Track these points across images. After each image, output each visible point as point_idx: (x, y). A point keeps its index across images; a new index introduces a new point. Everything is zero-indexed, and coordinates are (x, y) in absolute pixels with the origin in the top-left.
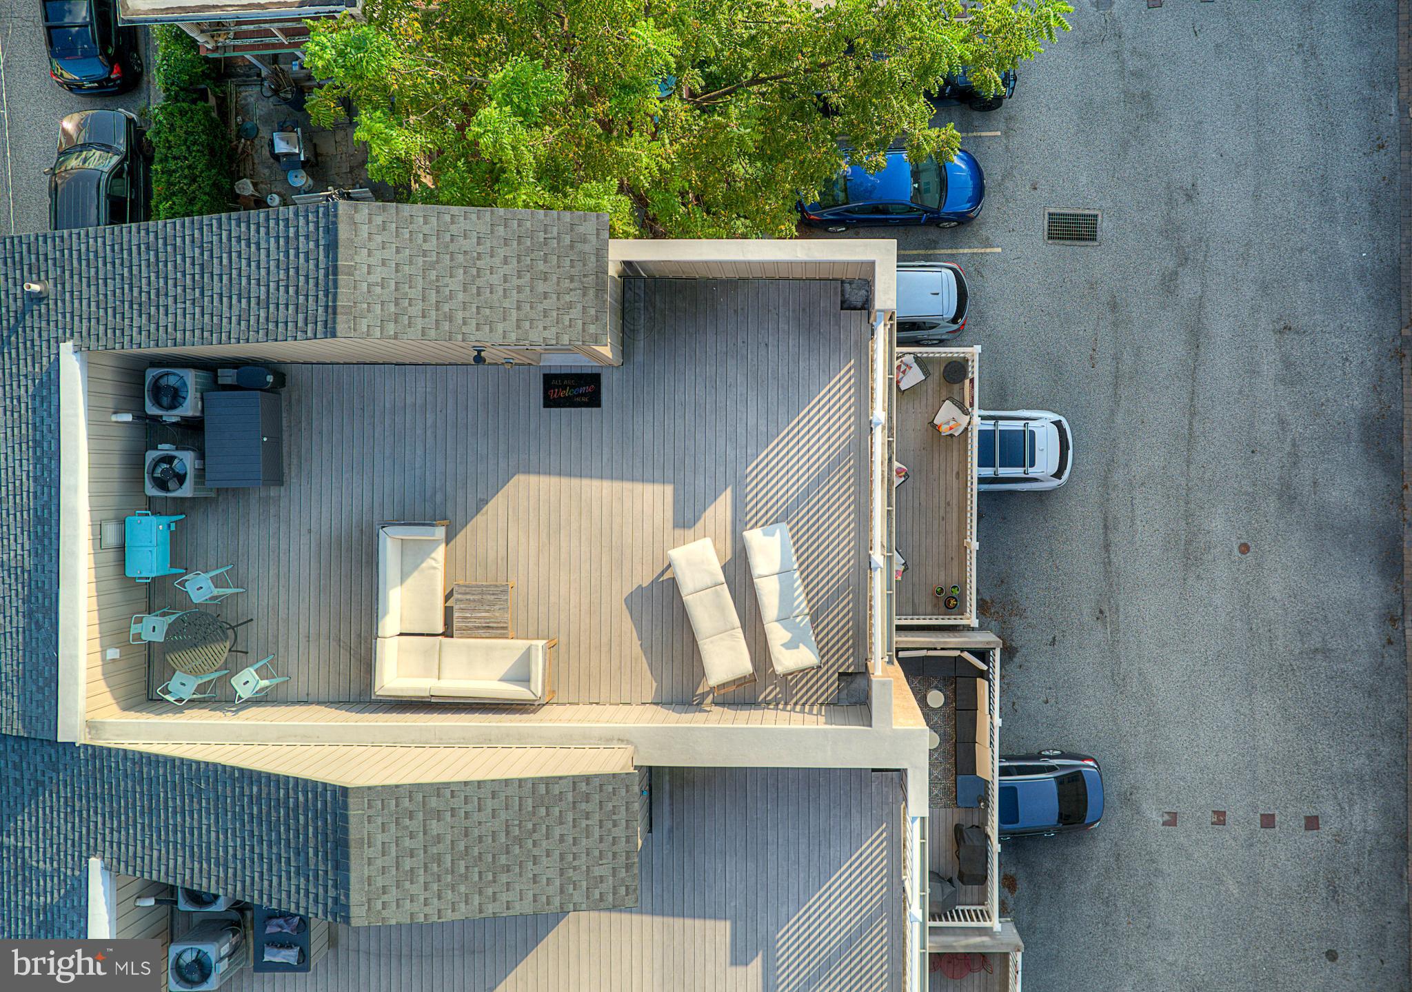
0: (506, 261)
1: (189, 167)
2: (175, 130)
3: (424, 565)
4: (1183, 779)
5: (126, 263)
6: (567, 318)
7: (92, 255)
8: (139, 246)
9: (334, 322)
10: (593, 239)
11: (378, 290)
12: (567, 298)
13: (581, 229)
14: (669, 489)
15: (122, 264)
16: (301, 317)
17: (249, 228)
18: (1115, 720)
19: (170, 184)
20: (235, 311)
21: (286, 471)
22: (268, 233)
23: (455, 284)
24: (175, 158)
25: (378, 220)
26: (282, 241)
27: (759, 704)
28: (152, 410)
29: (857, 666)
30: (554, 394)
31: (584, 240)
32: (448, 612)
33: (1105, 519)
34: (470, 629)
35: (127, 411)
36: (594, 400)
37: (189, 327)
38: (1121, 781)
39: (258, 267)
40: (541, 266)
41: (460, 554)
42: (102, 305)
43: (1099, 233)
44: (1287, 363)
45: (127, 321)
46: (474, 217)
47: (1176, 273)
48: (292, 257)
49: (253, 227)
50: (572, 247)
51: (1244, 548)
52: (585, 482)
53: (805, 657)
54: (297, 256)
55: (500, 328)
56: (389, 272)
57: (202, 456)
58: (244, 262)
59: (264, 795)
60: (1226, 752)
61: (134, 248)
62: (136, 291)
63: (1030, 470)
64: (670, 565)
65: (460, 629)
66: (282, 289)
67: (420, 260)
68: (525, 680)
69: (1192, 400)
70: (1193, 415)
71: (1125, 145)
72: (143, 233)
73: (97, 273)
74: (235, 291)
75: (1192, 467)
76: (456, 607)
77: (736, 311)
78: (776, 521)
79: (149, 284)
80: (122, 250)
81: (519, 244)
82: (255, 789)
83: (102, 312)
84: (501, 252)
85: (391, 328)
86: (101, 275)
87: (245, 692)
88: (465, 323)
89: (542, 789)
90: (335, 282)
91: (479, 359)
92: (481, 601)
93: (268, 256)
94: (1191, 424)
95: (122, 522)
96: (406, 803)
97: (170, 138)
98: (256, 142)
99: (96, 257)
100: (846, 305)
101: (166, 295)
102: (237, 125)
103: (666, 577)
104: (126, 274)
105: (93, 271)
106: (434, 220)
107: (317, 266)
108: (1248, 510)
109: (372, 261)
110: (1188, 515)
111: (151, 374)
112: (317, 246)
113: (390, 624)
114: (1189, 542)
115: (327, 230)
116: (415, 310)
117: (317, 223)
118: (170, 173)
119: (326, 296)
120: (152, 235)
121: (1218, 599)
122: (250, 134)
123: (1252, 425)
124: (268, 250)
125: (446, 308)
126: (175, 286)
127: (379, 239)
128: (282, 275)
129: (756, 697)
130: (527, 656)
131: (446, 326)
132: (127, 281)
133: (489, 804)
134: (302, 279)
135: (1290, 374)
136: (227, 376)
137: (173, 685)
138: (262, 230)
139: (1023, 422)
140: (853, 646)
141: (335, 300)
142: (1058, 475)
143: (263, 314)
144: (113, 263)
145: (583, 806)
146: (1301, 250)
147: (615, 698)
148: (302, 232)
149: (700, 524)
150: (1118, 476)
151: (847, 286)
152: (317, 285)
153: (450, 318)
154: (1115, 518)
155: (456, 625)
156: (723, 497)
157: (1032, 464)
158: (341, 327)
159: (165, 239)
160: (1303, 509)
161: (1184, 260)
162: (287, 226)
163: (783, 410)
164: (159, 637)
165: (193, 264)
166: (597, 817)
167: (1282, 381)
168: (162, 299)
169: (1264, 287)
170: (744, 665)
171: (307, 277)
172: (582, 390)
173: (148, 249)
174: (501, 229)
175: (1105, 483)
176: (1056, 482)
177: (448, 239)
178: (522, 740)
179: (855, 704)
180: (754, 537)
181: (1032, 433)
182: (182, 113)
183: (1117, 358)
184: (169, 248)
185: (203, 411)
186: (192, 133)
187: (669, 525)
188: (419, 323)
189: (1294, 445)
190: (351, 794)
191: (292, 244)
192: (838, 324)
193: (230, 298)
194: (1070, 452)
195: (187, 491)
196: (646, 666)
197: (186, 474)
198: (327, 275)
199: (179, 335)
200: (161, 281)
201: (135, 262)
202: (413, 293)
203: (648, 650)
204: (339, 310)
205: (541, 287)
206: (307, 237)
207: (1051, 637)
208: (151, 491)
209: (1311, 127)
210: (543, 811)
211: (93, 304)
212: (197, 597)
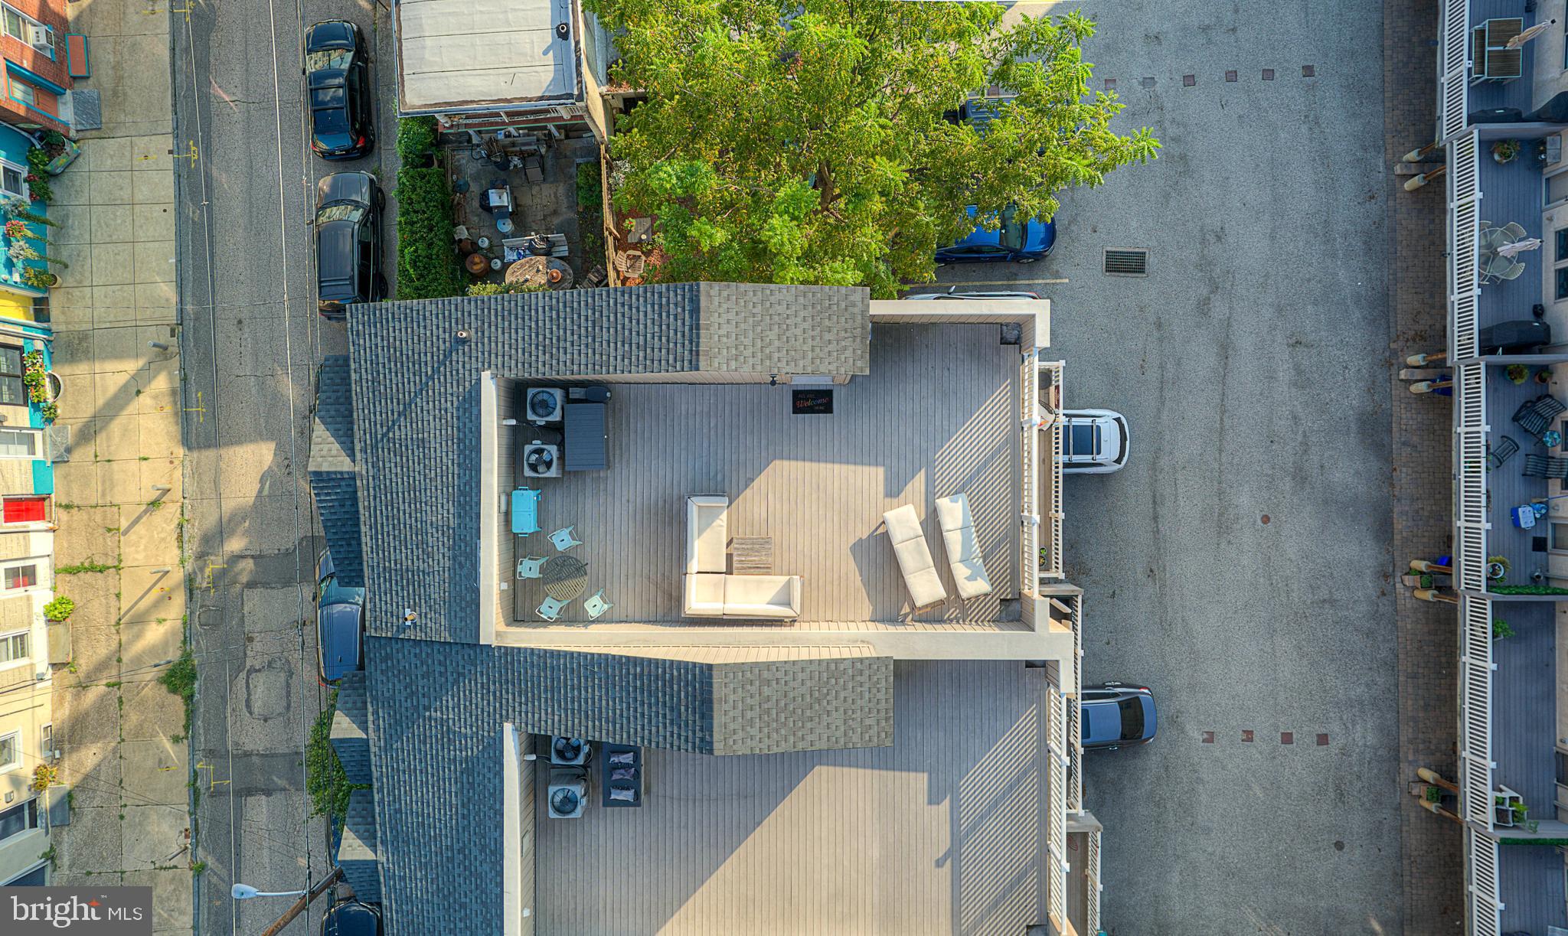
0: (804, 319)
1: (427, 219)
2: (415, 190)
3: (714, 524)
4: (1218, 704)
5: (534, 318)
6: (843, 357)
7: (506, 313)
8: (544, 307)
9: (698, 361)
10: (859, 304)
11: (725, 339)
12: (843, 343)
13: (852, 298)
14: (881, 470)
15: (530, 319)
16: (671, 357)
17: (631, 297)
18: (1163, 657)
19: (413, 233)
20: (620, 352)
21: (611, 458)
22: (645, 301)
23: (772, 335)
24: (416, 212)
25: (725, 294)
26: (656, 307)
27: (944, 622)
28: (531, 416)
29: (1013, 594)
30: (800, 404)
31: (854, 305)
32: (729, 557)
33: (1154, 496)
34: (744, 568)
35: (512, 418)
36: (828, 409)
37: (583, 361)
38: (1169, 706)
39: (638, 323)
40: (827, 322)
41: (734, 517)
42: (514, 347)
43: (1147, 267)
44: (1299, 370)
45: (533, 358)
46: (785, 291)
47: (1209, 299)
48: (664, 317)
49: (634, 297)
50: (846, 310)
51: (1266, 519)
52: (822, 465)
53: (981, 586)
54: (668, 316)
55: (801, 363)
56: (731, 328)
57: (561, 446)
58: (627, 320)
59: (646, 673)
60: (1253, 683)
61: (540, 309)
62: (541, 338)
63: (1098, 457)
64: (884, 522)
65: (738, 569)
66: (656, 338)
67: (751, 320)
68: (788, 604)
69: (1223, 400)
70: (1223, 412)
71: (1167, 196)
72: (547, 298)
73: (510, 325)
74: (620, 338)
75: (1223, 454)
76: (735, 553)
77: (927, 346)
78: (956, 493)
79: (552, 333)
80: (530, 310)
81: (813, 308)
82: (638, 669)
83: (513, 351)
84: (802, 314)
85: (733, 364)
86: (513, 326)
87: (593, 613)
88: (779, 361)
89: (833, 667)
90: (698, 336)
91: (773, 383)
92: (752, 549)
93: (646, 316)
94: (1222, 419)
95: (509, 496)
96: (748, 675)
97: (413, 196)
98: (467, 195)
99: (510, 314)
100: (1004, 341)
101: (566, 340)
102: (453, 181)
103: (878, 532)
104: (533, 326)
105: (506, 324)
106: (759, 293)
107: (684, 324)
108: (1268, 488)
109: (721, 321)
110: (1220, 493)
111: (531, 392)
112: (684, 310)
113: (694, 566)
114: (1221, 515)
115: (691, 300)
116: (748, 353)
117: (684, 296)
118: (413, 223)
119: (691, 343)
120: (554, 301)
121: (1245, 561)
122: (461, 188)
123: (1271, 421)
124: (646, 312)
125: (767, 351)
126: (573, 334)
127: (725, 306)
128: (656, 329)
129: (942, 616)
130: (788, 584)
131: (768, 363)
132: (533, 330)
133: (800, 676)
134: (672, 332)
135: (1301, 380)
136: (576, 393)
137: (544, 608)
138: (641, 299)
139: (1091, 419)
140: (1010, 580)
141: (698, 345)
142: (1118, 461)
143: (641, 354)
144: (523, 319)
145: (858, 678)
146: (1309, 280)
147: (843, 617)
148: (671, 301)
149: (902, 495)
150: (1164, 462)
151: (1004, 328)
152: (683, 336)
153: (770, 358)
154: (1161, 495)
155: (735, 565)
156: (918, 476)
157: (1099, 453)
158: (702, 364)
159: (565, 303)
160: (1313, 488)
161: (1215, 289)
162: (660, 297)
163: (960, 414)
164: (535, 574)
165: (587, 320)
166: (867, 685)
167: (1295, 384)
168: (562, 344)
169: (1280, 310)
170: (940, 592)
171: (676, 331)
172: (819, 401)
173: (551, 309)
174: (802, 298)
175: (1154, 467)
176: (1117, 467)
177: (768, 305)
178: (797, 642)
179: (1012, 621)
180: (943, 503)
181: (1098, 428)
182: (423, 177)
183: (1162, 367)
184: (568, 309)
185: (563, 417)
186: (429, 192)
187: (881, 495)
188: (751, 361)
189: (1305, 436)
190: (714, 669)
191: (664, 309)
192: (998, 353)
193: (616, 343)
194: (1128, 443)
195: (553, 472)
196: (865, 595)
197: (552, 460)
198: (691, 330)
199: (576, 368)
200: (561, 332)
201: (541, 317)
202: (746, 342)
203: (867, 584)
204: (701, 353)
205: (827, 336)
206: (676, 305)
207: (1111, 592)
208: (528, 472)
209: (1316, 182)
210: (833, 681)
211: (506, 346)
212: (560, 547)
